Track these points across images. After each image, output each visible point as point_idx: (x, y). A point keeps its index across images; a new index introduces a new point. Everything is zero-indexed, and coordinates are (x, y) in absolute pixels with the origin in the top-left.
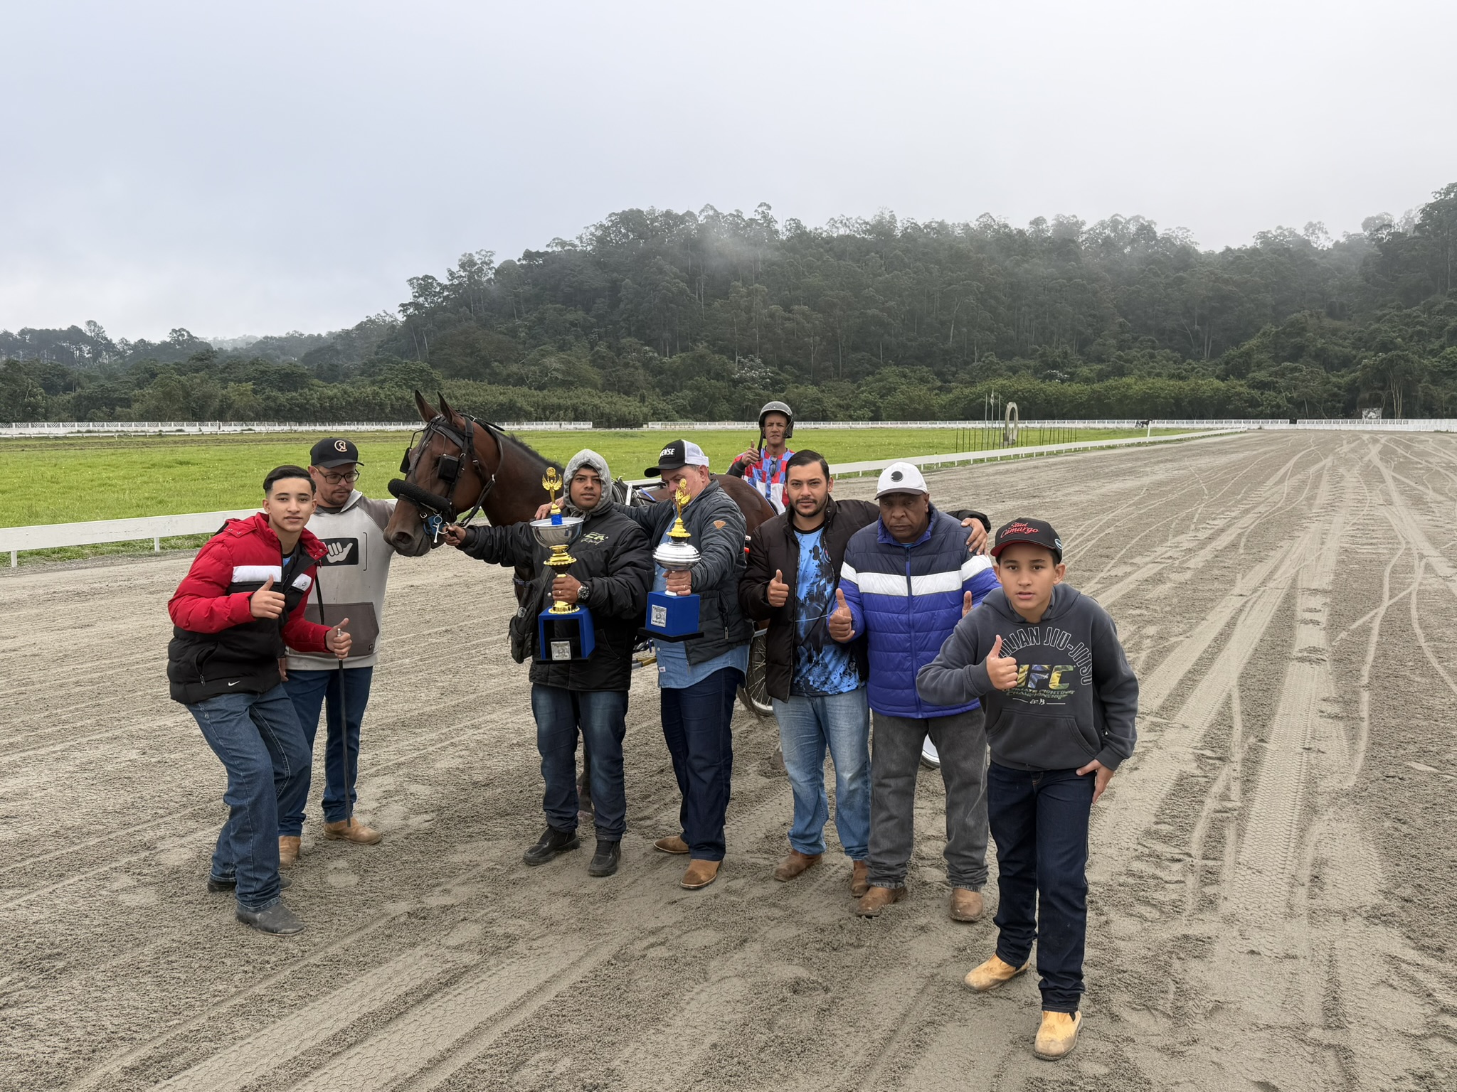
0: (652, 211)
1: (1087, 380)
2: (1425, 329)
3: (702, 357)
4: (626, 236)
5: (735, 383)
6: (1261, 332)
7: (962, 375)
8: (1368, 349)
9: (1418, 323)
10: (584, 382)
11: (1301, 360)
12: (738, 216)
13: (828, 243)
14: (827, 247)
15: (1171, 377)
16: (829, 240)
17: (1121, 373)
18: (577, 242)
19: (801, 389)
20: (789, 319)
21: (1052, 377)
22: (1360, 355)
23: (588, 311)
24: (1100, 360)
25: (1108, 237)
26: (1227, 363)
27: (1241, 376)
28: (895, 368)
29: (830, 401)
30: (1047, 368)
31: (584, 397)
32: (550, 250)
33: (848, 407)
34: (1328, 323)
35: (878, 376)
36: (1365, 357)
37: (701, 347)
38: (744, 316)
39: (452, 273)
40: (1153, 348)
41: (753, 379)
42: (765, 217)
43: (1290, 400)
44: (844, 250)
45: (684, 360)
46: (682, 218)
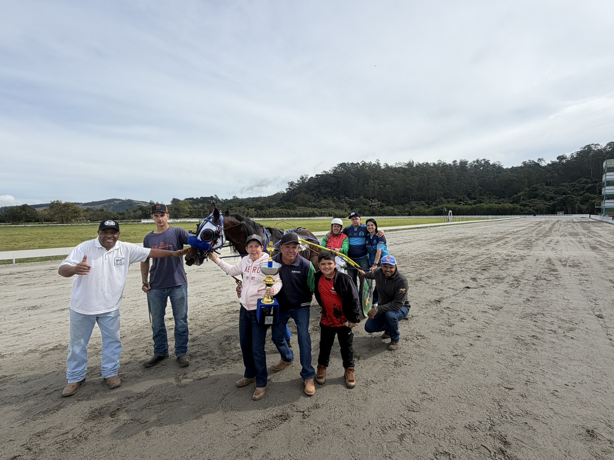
0: (348, 163)
1: (470, 205)
2: (578, 188)
3: (361, 199)
4: (341, 169)
5: (370, 206)
6: (524, 190)
7: (434, 203)
8: (559, 194)
9: (575, 186)
10: (331, 207)
11: (537, 198)
13: (395, 169)
14: (395, 170)
15: (496, 203)
17: (481, 202)
18: (329, 171)
19: (388, 207)
20: (385, 189)
21: (460, 204)
22: (556, 196)
23: (331, 189)
24: (474, 199)
25: (476, 165)
26: (513, 199)
27: (517, 203)
28: (414, 201)
29: (396, 211)
30: (458, 201)
31: (331, 210)
32: (322, 174)
33: (401, 212)
34: (545, 187)
35: (410, 204)
36: (558, 197)
37: (362, 197)
38: (372, 189)
39: (298, 181)
40: (490, 195)
41: (375, 205)
42: (378, 163)
43: (533, 209)
44: (400, 171)
45: (356, 200)
46: (356, 164)
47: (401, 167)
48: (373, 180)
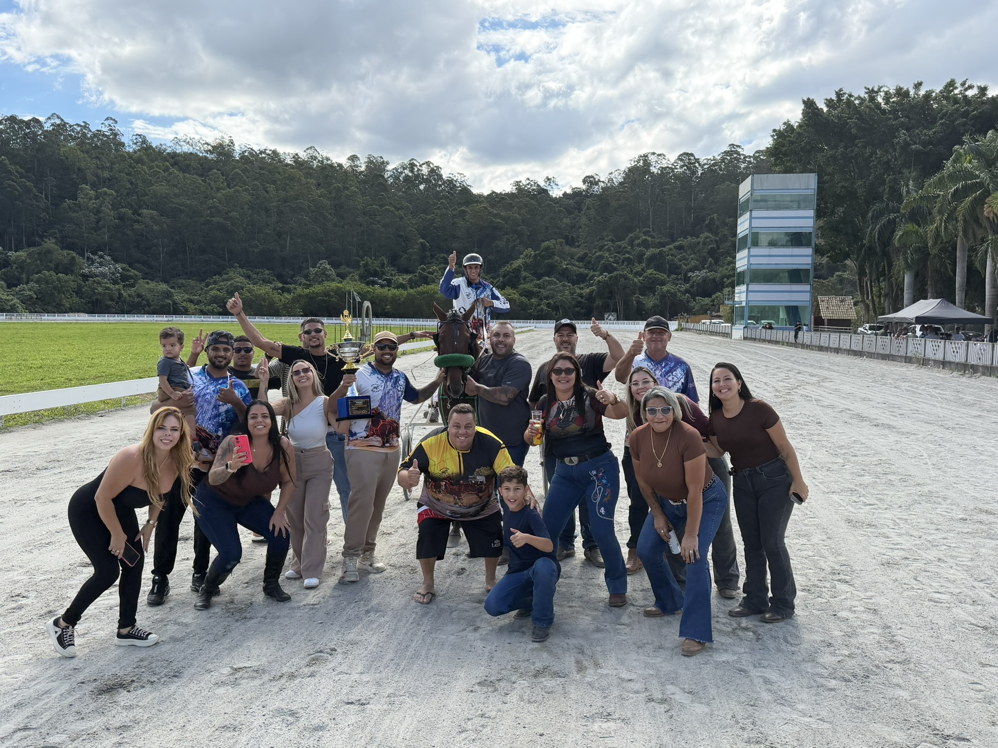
1: (401, 287)
2: (631, 256)
3: (49, 252)
5: (85, 277)
6: (522, 254)
7: (300, 279)
8: (596, 270)
9: (626, 252)
11: (554, 276)
12: (85, 127)
13: (173, 157)
16: (174, 155)
19: (152, 285)
20: (138, 221)
21: (374, 283)
22: (591, 274)
24: (407, 271)
25: (408, 176)
28: (240, 270)
29: (179, 296)
30: (368, 276)
33: (199, 303)
34: (567, 248)
35: (225, 276)
36: (595, 276)
37: (50, 244)
38: (93, 217)
41: (103, 275)
42: (111, 130)
43: (548, 306)
44: (188, 166)
45: (30, 254)
46: (27, 124)
47: (191, 153)
48: (94, 186)
